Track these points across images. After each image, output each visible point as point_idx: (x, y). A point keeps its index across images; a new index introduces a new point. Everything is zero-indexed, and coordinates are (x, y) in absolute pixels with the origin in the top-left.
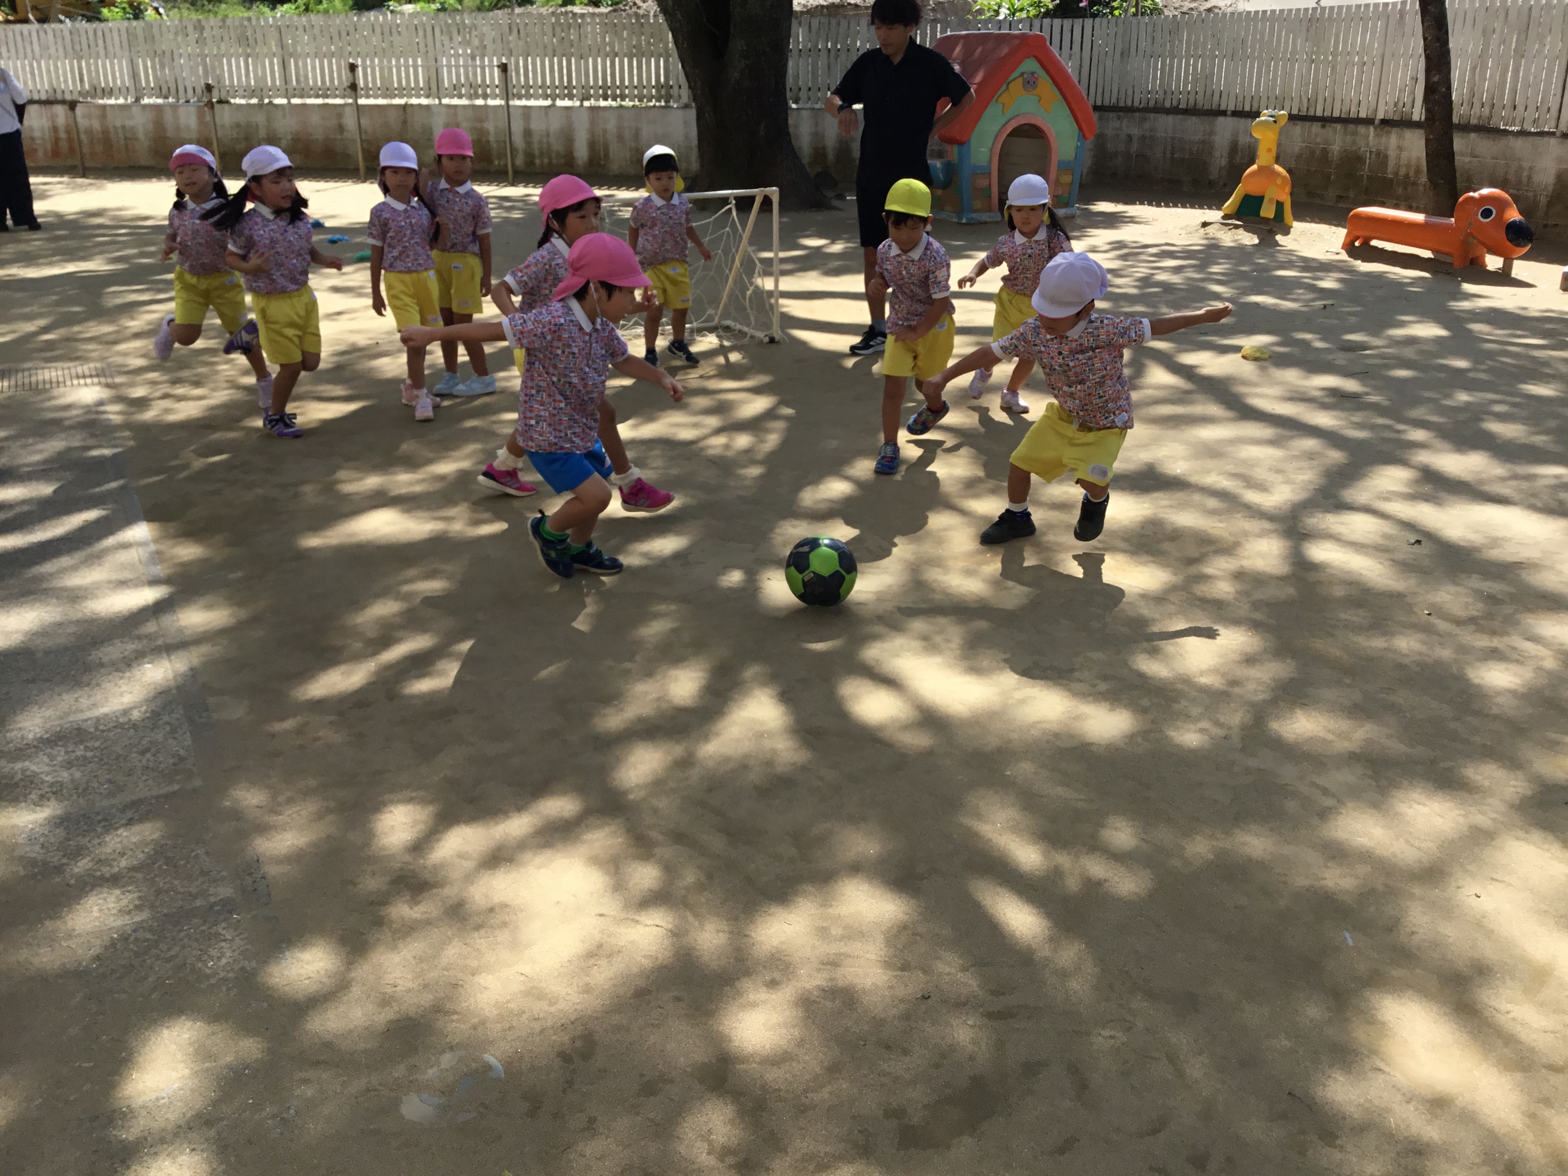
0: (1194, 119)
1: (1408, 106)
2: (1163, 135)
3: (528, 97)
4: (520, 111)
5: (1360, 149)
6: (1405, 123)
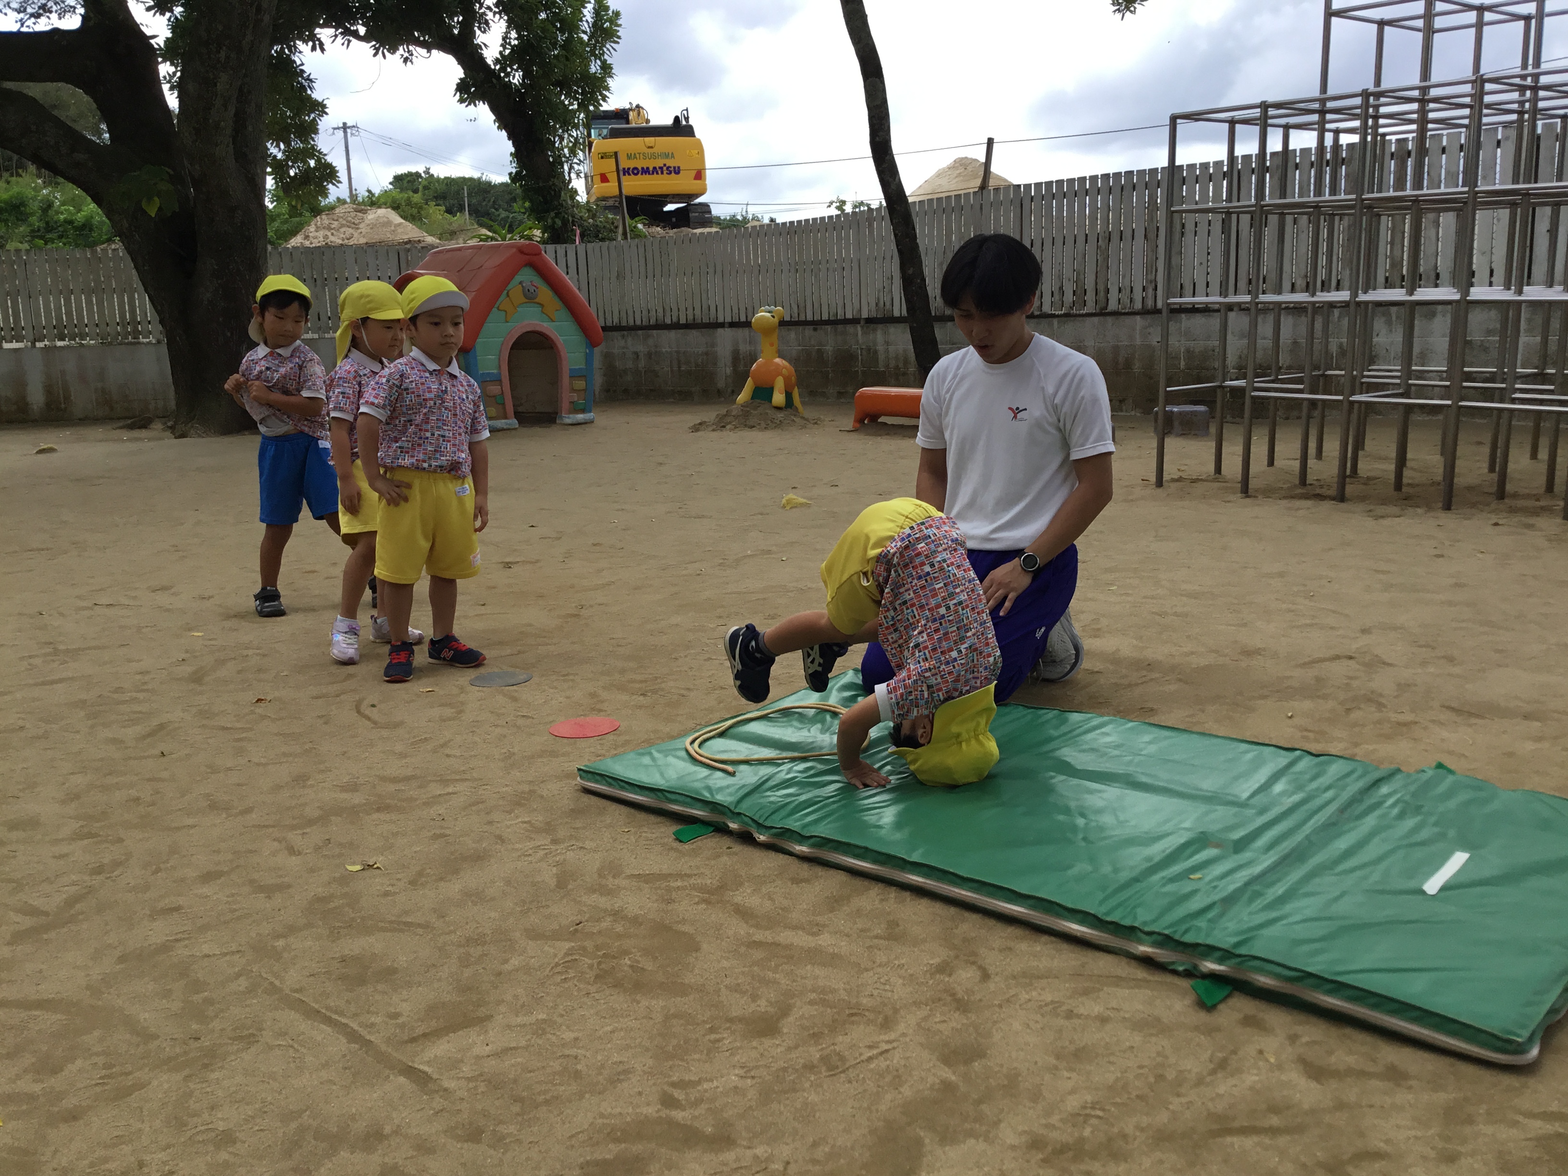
0: (694, 333)
1: (888, 304)
2: (669, 350)
5: (851, 347)
6: (888, 320)
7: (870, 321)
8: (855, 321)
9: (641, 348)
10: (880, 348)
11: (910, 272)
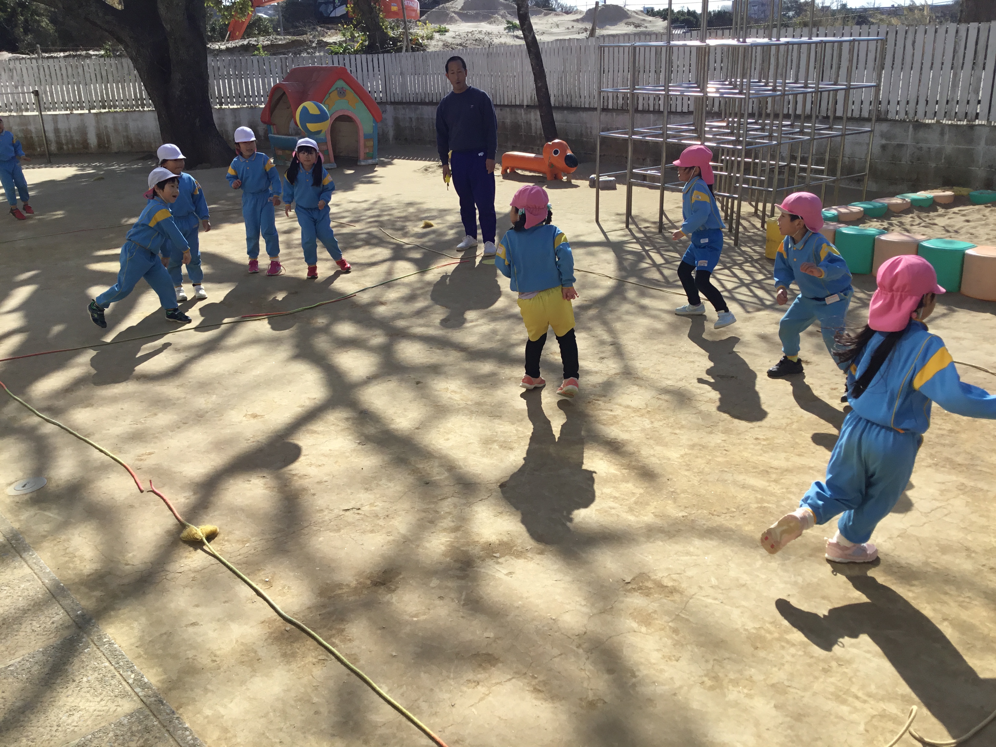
3: (55, 109)
4: (50, 118)
5: (519, 120)
6: (532, 107)
7: (527, 106)
8: (521, 106)
9: (413, 115)
10: (533, 123)
11: (540, 85)
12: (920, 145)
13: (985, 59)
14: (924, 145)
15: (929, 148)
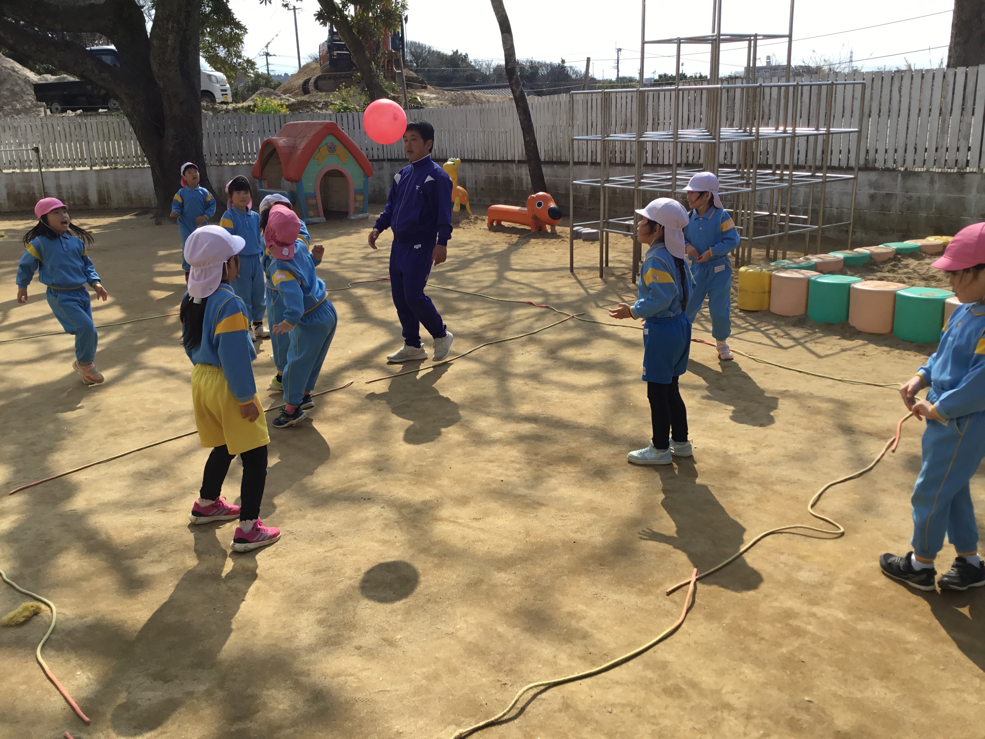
3: (57, 166)
4: (51, 174)
7: (519, 162)
8: (513, 161)
10: (523, 178)
11: (528, 139)
12: (910, 194)
13: (974, 104)
14: (914, 195)
15: (919, 198)
